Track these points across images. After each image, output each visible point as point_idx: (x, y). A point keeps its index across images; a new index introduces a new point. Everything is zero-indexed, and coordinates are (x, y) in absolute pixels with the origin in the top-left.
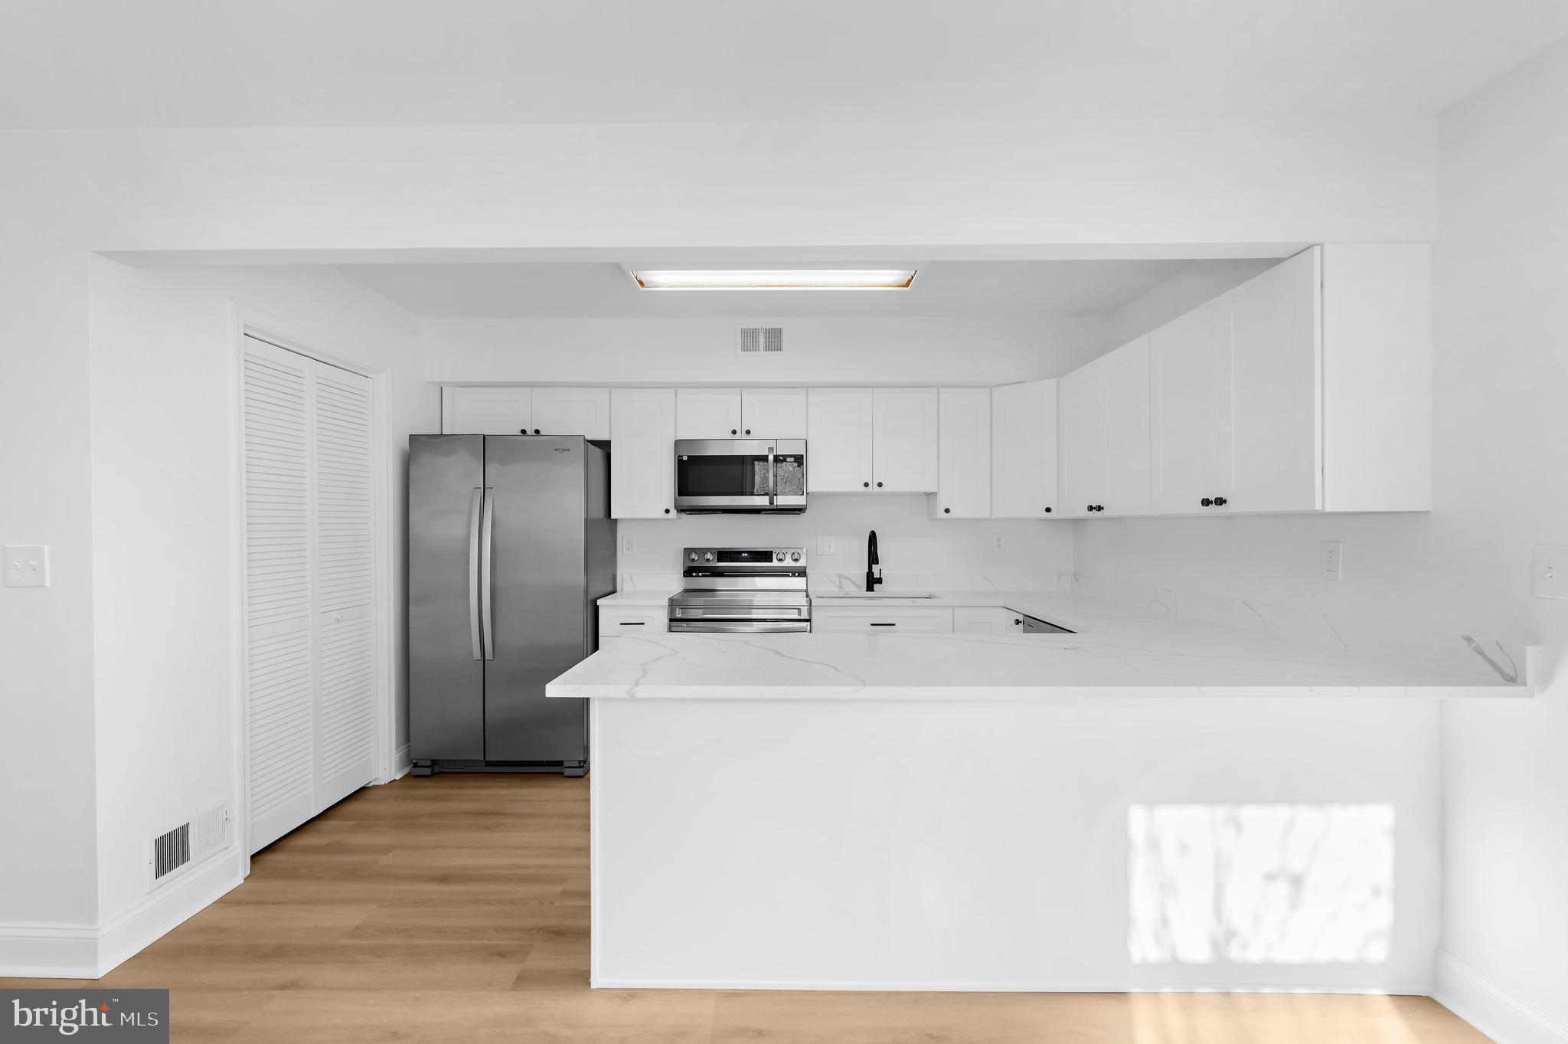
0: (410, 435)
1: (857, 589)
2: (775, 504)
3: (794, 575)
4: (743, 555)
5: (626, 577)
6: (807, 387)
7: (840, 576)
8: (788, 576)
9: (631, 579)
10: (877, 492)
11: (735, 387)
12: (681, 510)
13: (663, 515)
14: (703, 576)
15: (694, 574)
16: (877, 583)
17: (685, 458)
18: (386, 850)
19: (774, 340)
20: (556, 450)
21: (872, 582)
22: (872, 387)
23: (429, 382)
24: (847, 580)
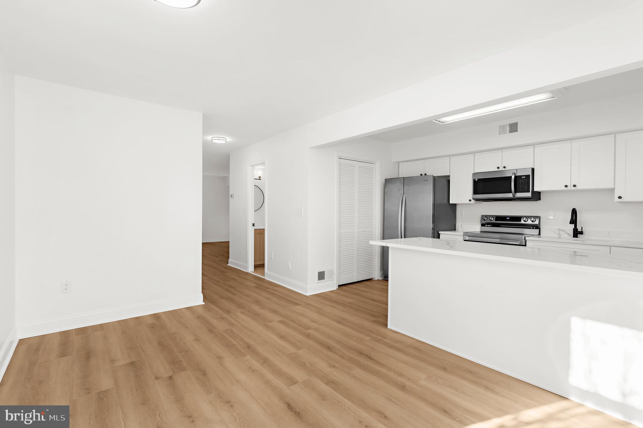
0: (385, 179)
1: (569, 237)
2: (516, 196)
3: (533, 228)
4: (507, 218)
5: (460, 225)
6: (534, 145)
7: (559, 230)
8: (531, 228)
9: (461, 226)
10: (572, 190)
11: (500, 149)
12: (477, 200)
13: (469, 202)
14: (490, 226)
15: (486, 225)
16: (579, 234)
17: (476, 180)
18: (366, 292)
19: (514, 128)
20: (424, 180)
21: (576, 233)
22: (571, 140)
23: (394, 162)
24: (562, 232)
